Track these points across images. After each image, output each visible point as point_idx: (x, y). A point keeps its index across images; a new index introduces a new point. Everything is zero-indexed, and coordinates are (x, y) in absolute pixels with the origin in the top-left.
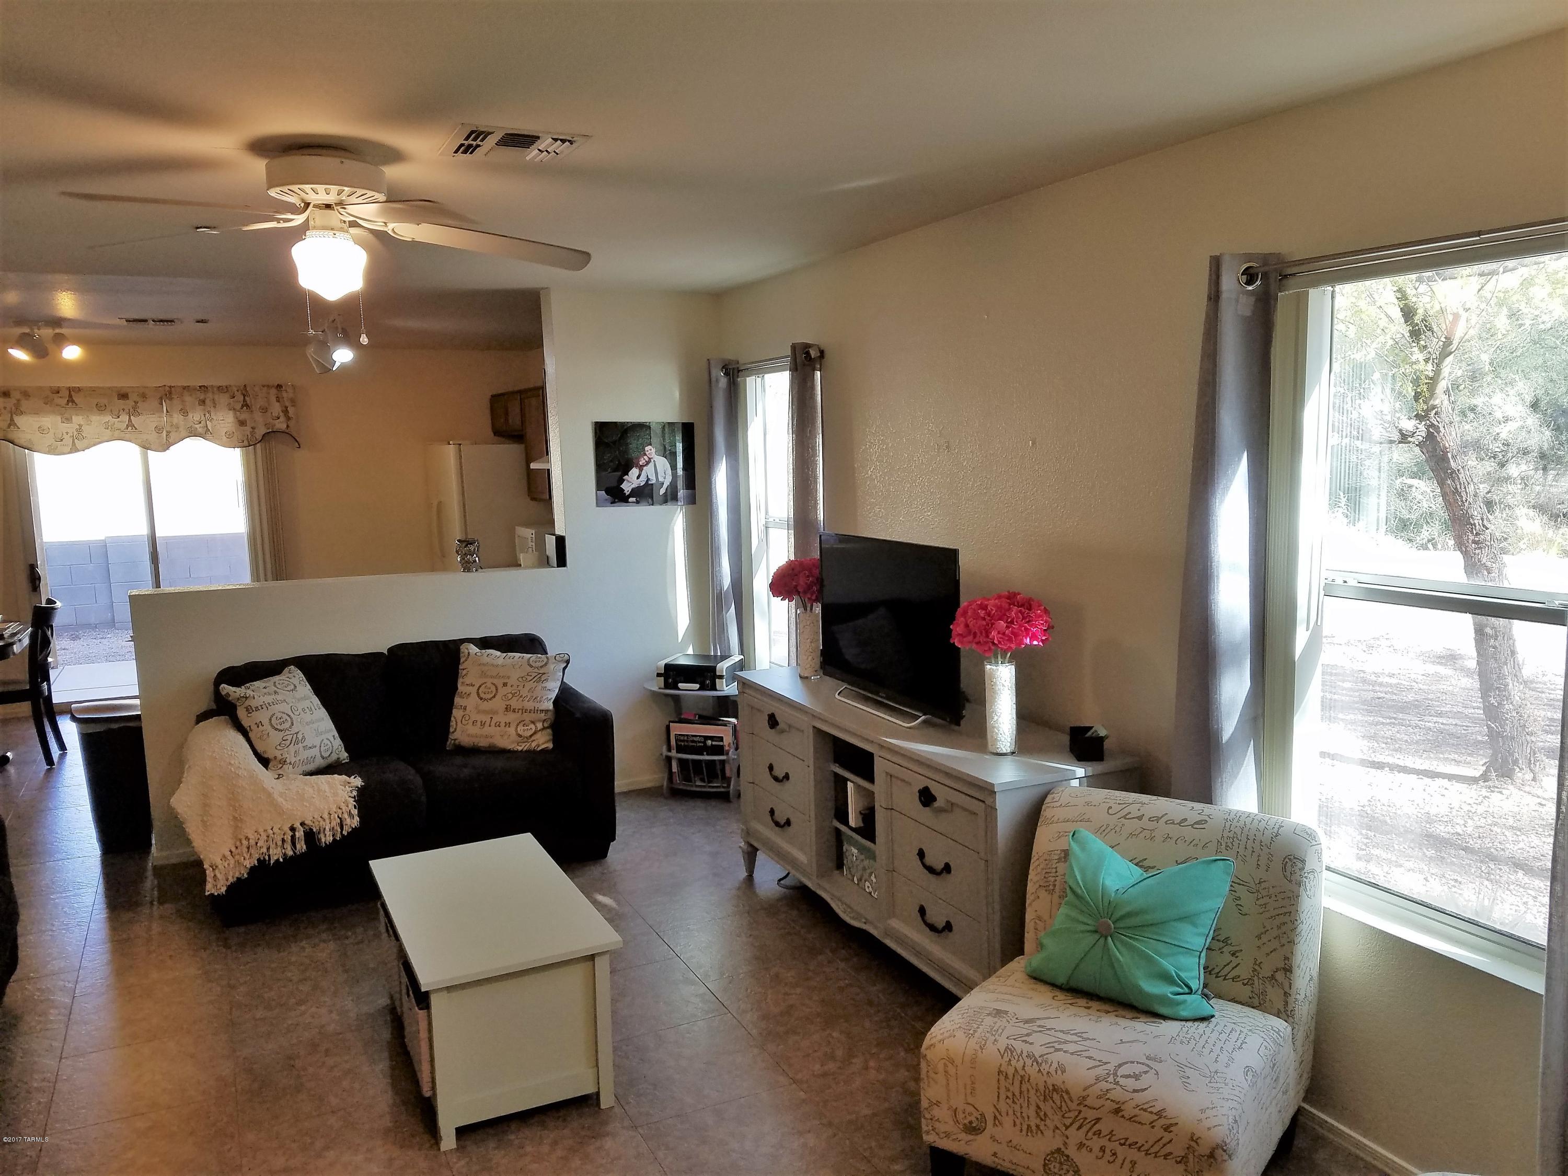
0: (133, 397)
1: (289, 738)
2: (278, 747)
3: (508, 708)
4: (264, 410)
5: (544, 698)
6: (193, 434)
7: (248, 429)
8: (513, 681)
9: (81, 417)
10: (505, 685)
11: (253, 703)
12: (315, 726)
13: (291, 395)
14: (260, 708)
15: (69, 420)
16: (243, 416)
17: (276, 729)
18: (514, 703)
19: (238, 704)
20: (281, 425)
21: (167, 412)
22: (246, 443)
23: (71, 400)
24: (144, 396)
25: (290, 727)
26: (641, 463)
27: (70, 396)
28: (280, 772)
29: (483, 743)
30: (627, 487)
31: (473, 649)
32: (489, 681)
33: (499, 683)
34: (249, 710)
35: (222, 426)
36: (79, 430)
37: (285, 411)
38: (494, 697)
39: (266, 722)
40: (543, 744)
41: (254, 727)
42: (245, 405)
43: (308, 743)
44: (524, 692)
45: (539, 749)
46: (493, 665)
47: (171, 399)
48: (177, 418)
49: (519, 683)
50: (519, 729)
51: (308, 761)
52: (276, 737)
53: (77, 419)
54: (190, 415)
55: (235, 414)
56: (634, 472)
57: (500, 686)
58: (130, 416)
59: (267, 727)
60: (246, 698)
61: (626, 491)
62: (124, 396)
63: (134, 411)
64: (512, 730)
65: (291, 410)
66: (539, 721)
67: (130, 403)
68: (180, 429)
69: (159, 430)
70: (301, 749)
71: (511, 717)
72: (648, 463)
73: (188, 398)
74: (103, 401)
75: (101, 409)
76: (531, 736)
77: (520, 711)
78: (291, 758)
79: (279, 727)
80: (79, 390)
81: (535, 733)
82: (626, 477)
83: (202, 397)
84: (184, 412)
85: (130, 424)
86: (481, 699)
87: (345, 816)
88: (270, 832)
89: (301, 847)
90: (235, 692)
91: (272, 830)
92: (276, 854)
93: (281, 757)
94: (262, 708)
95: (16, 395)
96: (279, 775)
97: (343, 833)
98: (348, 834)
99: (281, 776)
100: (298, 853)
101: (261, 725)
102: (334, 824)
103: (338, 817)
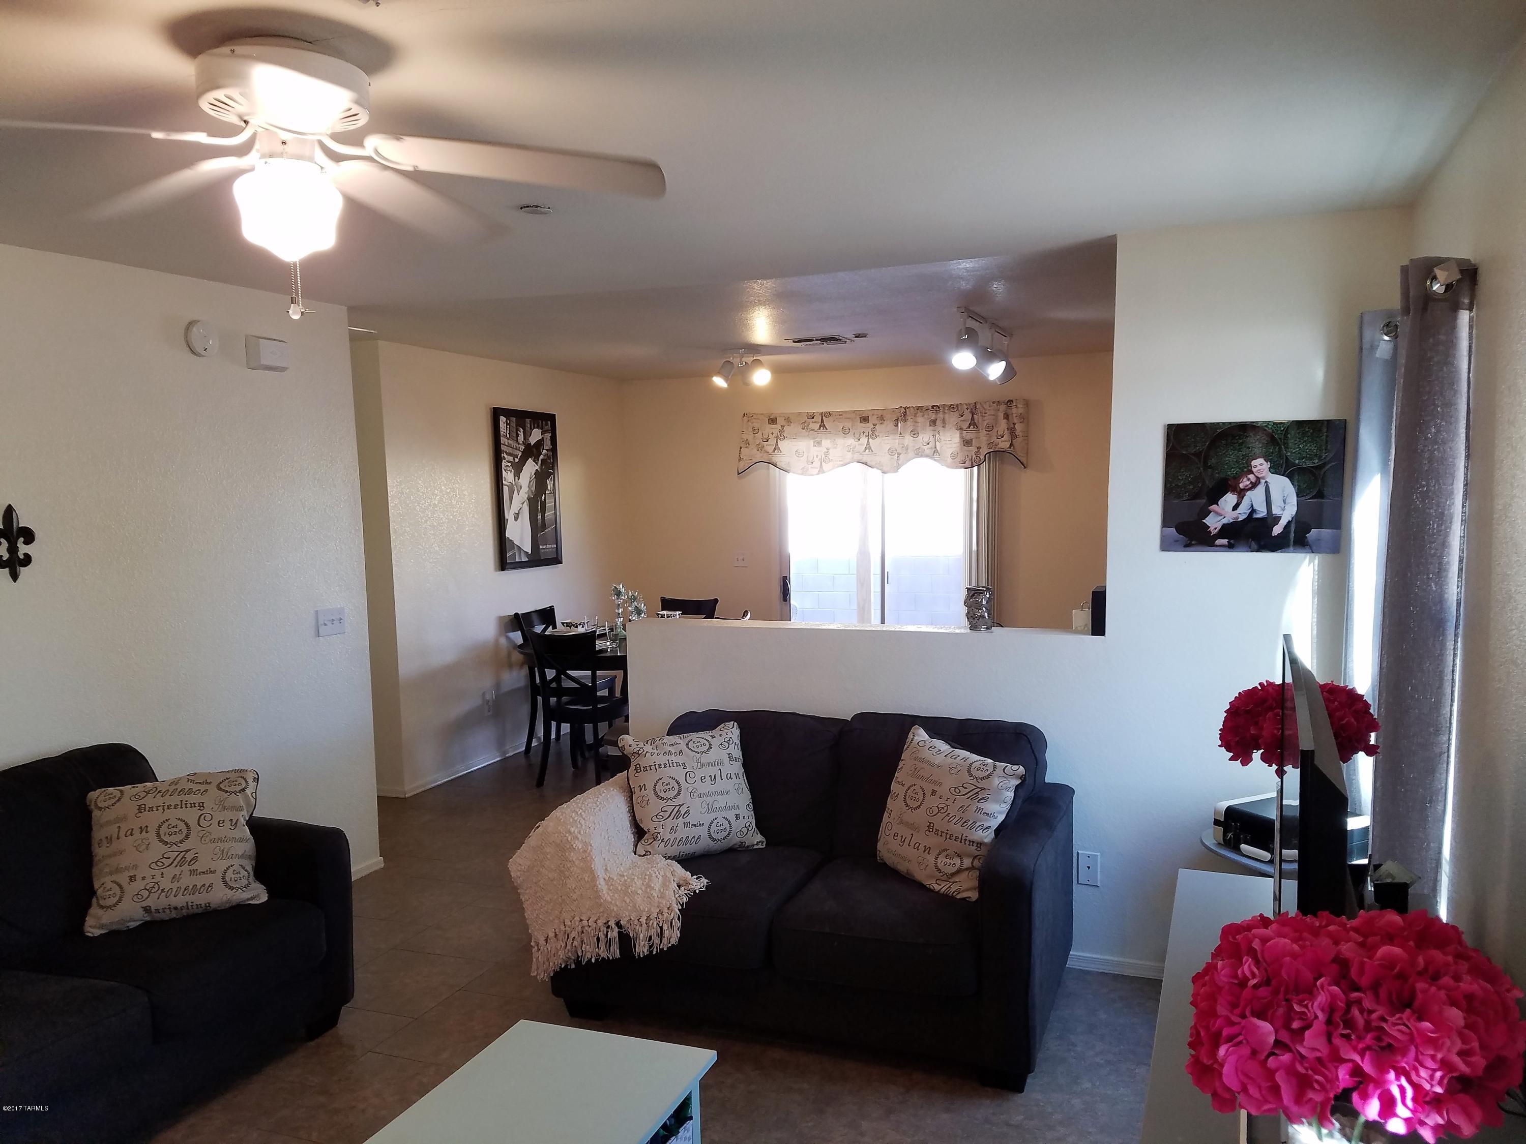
0: (873, 419)
1: (670, 809)
2: (655, 819)
3: (930, 827)
4: (990, 428)
5: (978, 824)
6: (919, 454)
7: (973, 449)
8: (943, 790)
9: (829, 441)
10: (934, 793)
11: (643, 762)
12: (709, 800)
13: (1021, 411)
14: (649, 768)
15: (819, 443)
16: (968, 436)
17: (658, 797)
18: (938, 822)
19: (632, 761)
20: (1004, 444)
21: (900, 434)
22: (968, 464)
23: (822, 425)
24: (882, 418)
25: (675, 797)
26: (1241, 486)
27: (822, 421)
28: (649, 848)
29: (902, 867)
30: (1213, 523)
31: (920, 735)
32: (919, 782)
33: (929, 788)
34: (637, 769)
35: (949, 446)
36: (827, 453)
37: (1012, 431)
38: (919, 807)
39: (649, 786)
40: (967, 890)
41: (637, 790)
42: (973, 423)
43: (691, 819)
44: (953, 811)
45: (958, 897)
46: (929, 763)
47: (905, 420)
48: (908, 439)
49: (949, 795)
50: (939, 860)
51: (687, 841)
52: (655, 806)
53: (826, 443)
54: (921, 436)
55: (961, 434)
56: (1230, 499)
57: (928, 792)
58: (868, 439)
59: (649, 792)
60: (639, 755)
61: (1211, 529)
62: (865, 419)
63: (872, 434)
64: (931, 859)
65: (1019, 428)
66: (969, 856)
67: (870, 425)
68: (909, 451)
69: (891, 452)
70: (681, 825)
71: (933, 840)
72: (1254, 485)
73: (920, 419)
74: (848, 425)
75: (845, 432)
76: (953, 875)
77: (944, 835)
78: (665, 834)
79: (662, 795)
80: (829, 414)
81: (959, 871)
82: (1214, 507)
83: (933, 417)
84: (915, 433)
85: (868, 447)
86: (907, 805)
87: (665, 927)
88: (585, 922)
89: (615, 952)
90: (630, 746)
91: (588, 921)
92: (590, 953)
93: (656, 831)
94: (651, 769)
95: (781, 421)
96: (647, 852)
97: (661, 948)
98: (665, 949)
99: (649, 853)
100: (611, 958)
101: (645, 788)
102: (652, 932)
103: (659, 925)
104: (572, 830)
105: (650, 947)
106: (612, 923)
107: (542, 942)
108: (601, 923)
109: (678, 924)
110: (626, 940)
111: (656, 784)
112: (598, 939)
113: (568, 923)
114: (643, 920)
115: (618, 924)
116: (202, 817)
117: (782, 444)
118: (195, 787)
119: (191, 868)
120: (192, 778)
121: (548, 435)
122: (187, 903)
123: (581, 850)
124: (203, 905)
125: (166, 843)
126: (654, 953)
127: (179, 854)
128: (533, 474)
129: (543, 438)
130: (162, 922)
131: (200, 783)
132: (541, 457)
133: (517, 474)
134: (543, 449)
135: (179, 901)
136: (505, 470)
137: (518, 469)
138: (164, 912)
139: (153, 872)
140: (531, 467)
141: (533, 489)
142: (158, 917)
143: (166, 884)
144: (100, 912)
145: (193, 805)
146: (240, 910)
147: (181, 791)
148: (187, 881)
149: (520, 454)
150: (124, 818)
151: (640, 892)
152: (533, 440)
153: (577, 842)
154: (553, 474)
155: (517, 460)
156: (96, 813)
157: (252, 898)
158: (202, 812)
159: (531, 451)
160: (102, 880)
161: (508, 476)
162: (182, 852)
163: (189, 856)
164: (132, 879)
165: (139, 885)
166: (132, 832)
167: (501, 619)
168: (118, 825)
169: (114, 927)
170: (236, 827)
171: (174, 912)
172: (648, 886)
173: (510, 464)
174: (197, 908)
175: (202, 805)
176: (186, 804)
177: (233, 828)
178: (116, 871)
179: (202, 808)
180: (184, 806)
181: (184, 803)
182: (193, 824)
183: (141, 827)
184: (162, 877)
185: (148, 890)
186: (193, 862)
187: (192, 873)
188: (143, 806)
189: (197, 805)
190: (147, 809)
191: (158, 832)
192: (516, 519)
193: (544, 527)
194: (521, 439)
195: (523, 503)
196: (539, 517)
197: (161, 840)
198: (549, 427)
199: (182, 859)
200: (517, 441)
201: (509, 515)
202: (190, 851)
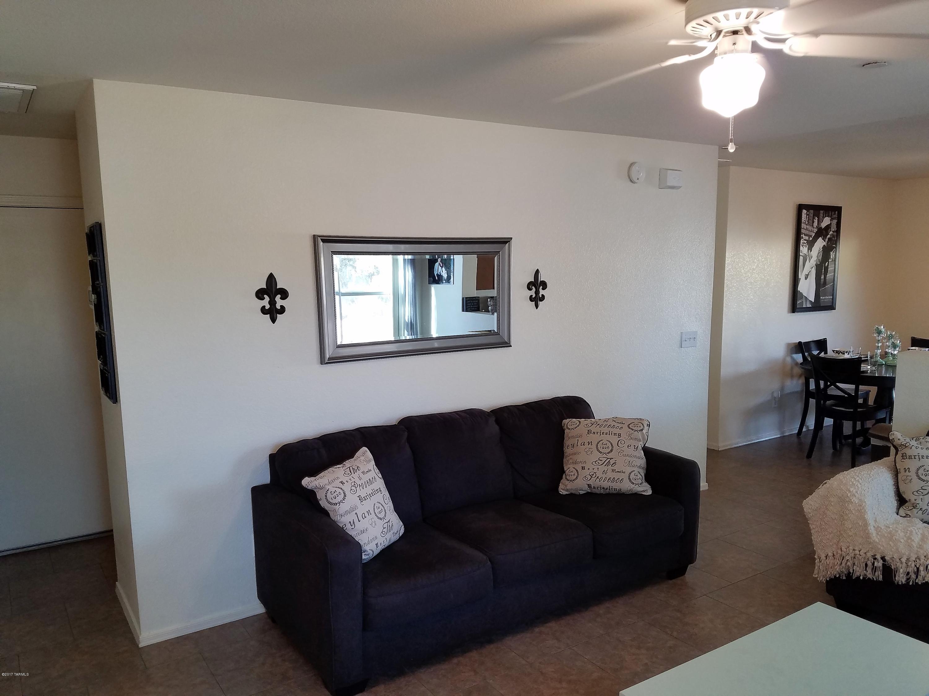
2: (915, 493)
11: (909, 452)
14: (913, 457)
19: (899, 450)
28: (909, 512)
34: (904, 456)
39: (913, 470)
41: (902, 470)
52: (916, 484)
59: (913, 474)
60: (906, 447)
78: (923, 505)
79: (923, 477)
87: (921, 568)
88: (857, 552)
89: (879, 575)
90: (899, 439)
91: (860, 551)
92: (859, 572)
93: (915, 502)
94: (915, 458)
96: (907, 515)
97: (916, 582)
98: (920, 583)
99: (908, 516)
100: (875, 579)
101: (909, 471)
102: (910, 570)
103: (916, 566)
104: (851, 489)
105: (908, 579)
106: (878, 557)
107: (823, 557)
108: (869, 554)
110: (888, 570)
111: (918, 470)
112: (866, 565)
113: (844, 550)
114: (904, 560)
115: (883, 558)
116: (620, 441)
118: (617, 425)
119: (613, 468)
120: (615, 419)
121: (835, 222)
122: (610, 486)
123: (857, 505)
124: (618, 490)
125: (601, 452)
126: (911, 584)
127: (607, 459)
129: (831, 223)
130: (596, 494)
131: (619, 423)
132: (829, 236)
133: (810, 249)
134: (830, 231)
135: (606, 484)
136: (802, 246)
137: (811, 245)
138: (597, 489)
139: (594, 467)
141: (820, 258)
142: (594, 491)
143: (599, 474)
144: (567, 482)
145: (615, 434)
146: (636, 496)
147: (609, 426)
148: (610, 475)
149: (814, 234)
150: (581, 436)
151: (902, 541)
152: (823, 225)
153: (854, 498)
154: (835, 248)
155: (811, 239)
156: (566, 431)
157: (643, 491)
158: (620, 439)
159: (821, 233)
160: (569, 466)
161: (804, 250)
162: (608, 458)
163: (612, 462)
164: (583, 468)
165: (586, 472)
166: (584, 444)
168: (577, 439)
169: (573, 492)
170: (637, 449)
171: (602, 490)
172: (909, 538)
173: (806, 242)
174: (615, 490)
176: (612, 433)
177: (635, 450)
178: (576, 463)
179: (620, 437)
180: (610, 434)
181: (610, 432)
182: (615, 444)
183: (589, 442)
184: (598, 470)
185: (590, 475)
186: (614, 465)
187: (613, 471)
188: (590, 431)
189: (617, 434)
190: (592, 433)
191: (597, 446)
192: (806, 278)
193: (825, 283)
194: (816, 224)
195: (812, 268)
196: (823, 277)
197: (598, 450)
198: (836, 216)
199: (608, 462)
200: (813, 226)
201: (801, 276)
202: (613, 458)
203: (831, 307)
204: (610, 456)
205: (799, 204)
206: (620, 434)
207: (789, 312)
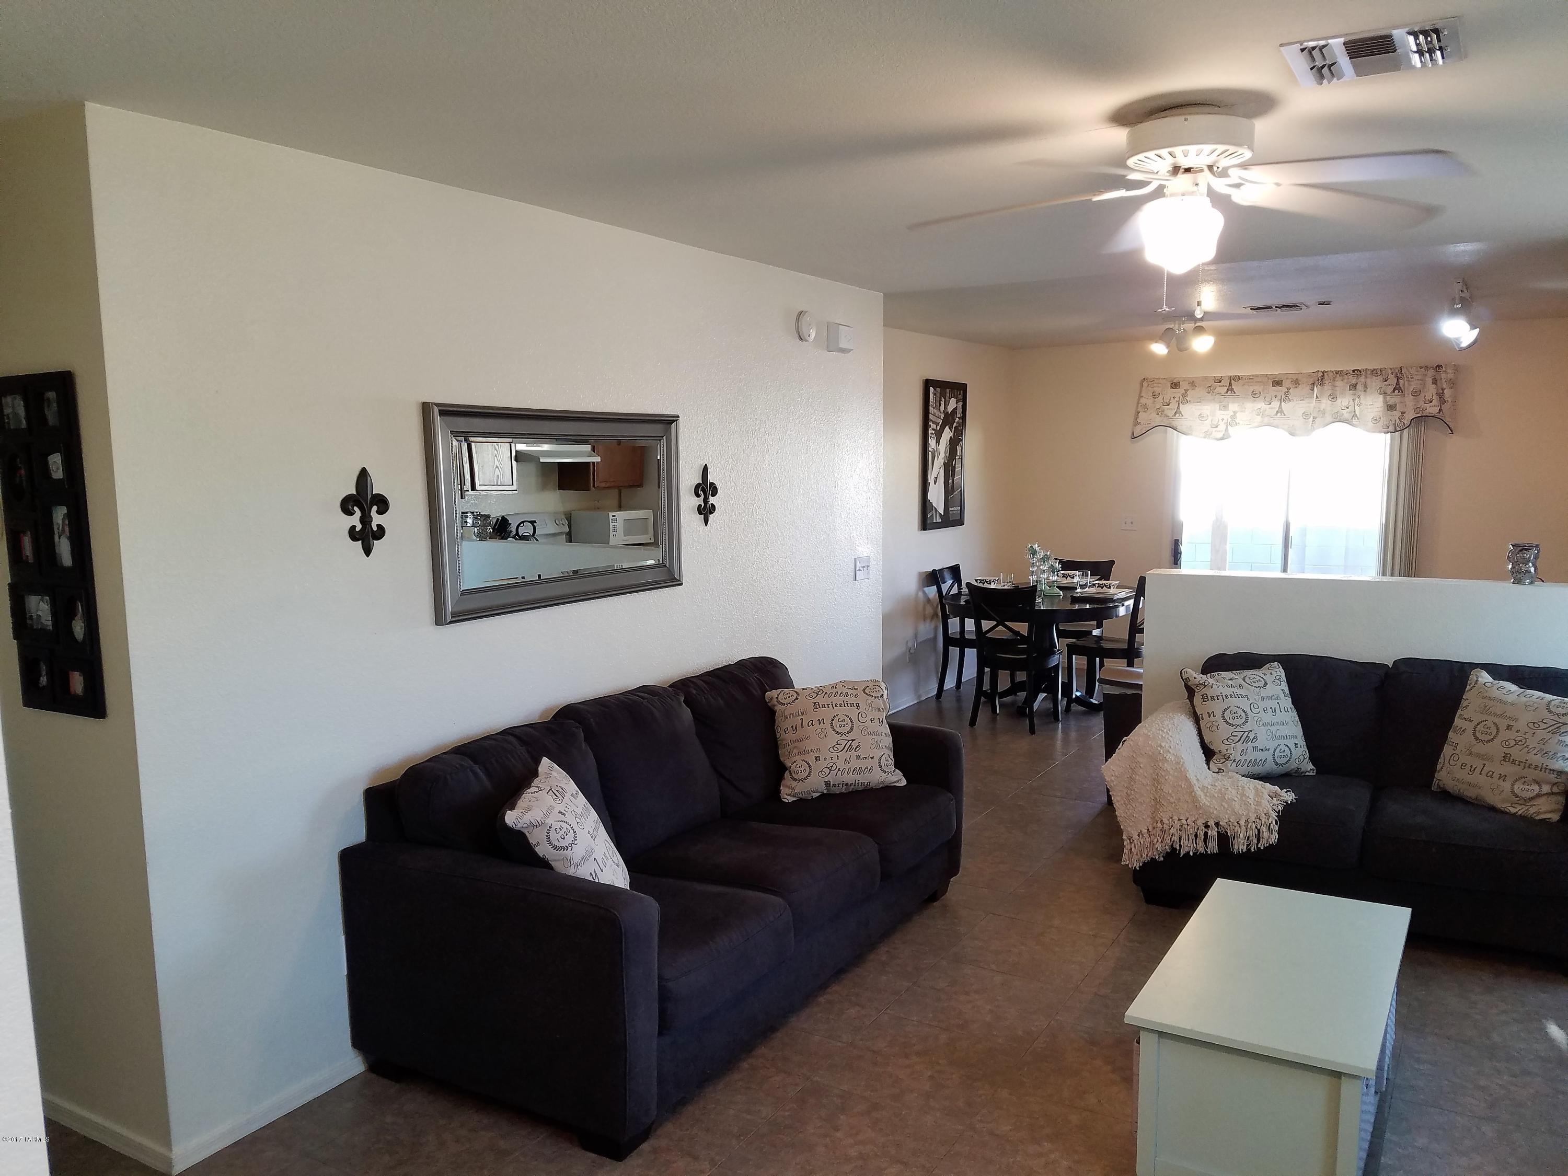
0: (1287, 383)
1: (1239, 734)
2: (1225, 742)
3: (1506, 758)
4: (1416, 393)
5: (1559, 755)
6: (1339, 419)
7: (1397, 414)
8: (1522, 724)
9: (1236, 405)
10: (1509, 727)
11: (1210, 692)
12: (1273, 728)
13: (1451, 376)
14: (1216, 698)
15: (1225, 407)
16: (1391, 400)
17: (1227, 723)
18: (1515, 753)
19: (1197, 691)
20: (1432, 409)
21: (1317, 397)
22: (1391, 429)
23: (1230, 389)
24: (1296, 382)
25: (1243, 724)
27: (1230, 384)
28: (1221, 766)
29: (1470, 793)
31: (1485, 677)
32: (1491, 718)
33: (1503, 724)
34: (1204, 698)
35: (1370, 410)
36: (1234, 417)
37: (1441, 396)
38: (1492, 740)
39: (1218, 714)
40: (1545, 813)
41: (1205, 716)
42: (1398, 388)
43: (1259, 744)
44: (1532, 743)
45: (1538, 818)
46: (1501, 701)
47: (1322, 384)
48: (1326, 403)
49: (1527, 730)
50: (1516, 787)
51: (1255, 763)
52: (1224, 731)
53: (1233, 407)
54: (1339, 401)
55: (1385, 398)
57: (1502, 727)
58: (1281, 403)
59: (1219, 718)
60: (1205, 686)
62: (1277, 383)
63: (1286, 397)
64: (1507, 786)
65: (1447, 392)
66: (1547, 783)
67: (1284, 389)
68: (1326, 415)
69: (1306, 415)
70: (1250, 749)
71: (1508, 769)
73: (1339, 383)
74: (1258, 389)
75: (1255, 395)
76: (1532, 799)
77: (1522, 765)
78: (1236, 755)
79: (1231, 721)
80: (1238, 378)
81: (1538, 796)
83: (1354, 382)
84: (1333, 397)
85: (1280, 411)
86: (1477, 739)
87: (1264, 829)
88: (1184, 822)
89: (1213, 847)
90: (1195, 678)
91: (1186, 820)
92: (1187, 847)
93: (1227, 753)
94: (1218, 699)
95: (1184, 385)
96: (1219, 769)
97: (1259, 846)
98: (1262, 848)
99: (1222, 771)
100: (1209, 852)
101: (1214, 714)
102: (1250, 833)
103: (1256, 827)
104: (1163, 745)
105: (1248, 846)
106: (1212, 823)
107: (1135, 836)
108: (1200, 822)
109: (1275, 828)
110: (1224, 839)
111: (1224, 712)
112: (1196, 836)
113: (1165, 820)
114: (1242, 823)
115: (1217, 824)
116: (859, 715)
117: (1183, 408)
118: (850, 692)
119: (857, 753)
120: (844, 683)
121: (961, 403)
122: (855, 781)
123: (1174, 762)
124: (866, 784)
125: (838, 733)
126: (1253, 850)
127: (848, 742)
128: (948, 441)
129: (957, 406)
130: (835, 795)
131: (850, 689)
132: (955, 425)
133: (938, 442)
134: (956, 417)
135: (850, 778)
136: (931, 437)
137: (939, 435)
138: (838, 786)
139: (832, 755)
140: (947, 434)
141: (948, 455)
142: (836, 790)
143: (841, 764)
144: (794, 784)
145: (852, 705)
146: (892, 790)
148: (855, 764)
149: (941, 422)
150: (805, 712)
151: (1236, 799)
152: (950, 410)
153: (1169, 755)
154: (962, 440)
155: (938, 428)
156: (778, 708)
157: (897, 781)
158: (859, 711)
159: (948, 419)
160: (794, 759)
161: (932, 442)
162: (849, 740)
163: (855, 745)
164: (817, 759)
165: (822, 764)
166: (812, 723)
167: (920, 574)
168: (800, 717)
169: (803, 796)
170: (881, 723)
171: (844, 787)
172: (1243, 795)
173: (934, 432)
174: (862, 785)
175: (858, 706)
176: (847, 704)
177: (880, 725)
178: (805, 752)
179: (859, 708)
180: (846, 705)
181: (845, 703)
182: (855, 720)
183: (819, 720)
184: (838, 759)
185: (829, 768)
186: (858, 749)
187: (858, 757)
188: (817, 703)
189: (855, 705)
190: (821, 706)
191: (832, 725)
192: (935, 483)
193: (953, 490)
194: (942, 408)
195: (941, 468)
196: (950, 481)
197: (835, 731)
198: (961, 397)
199: (850, 746)
200: (940, 410)
201: (931, 480)
202: (855, 740)
203: (960, 522)
204: (850, 737)
205: (926, 379)
206: (859, 704)
207: (919, 530)
